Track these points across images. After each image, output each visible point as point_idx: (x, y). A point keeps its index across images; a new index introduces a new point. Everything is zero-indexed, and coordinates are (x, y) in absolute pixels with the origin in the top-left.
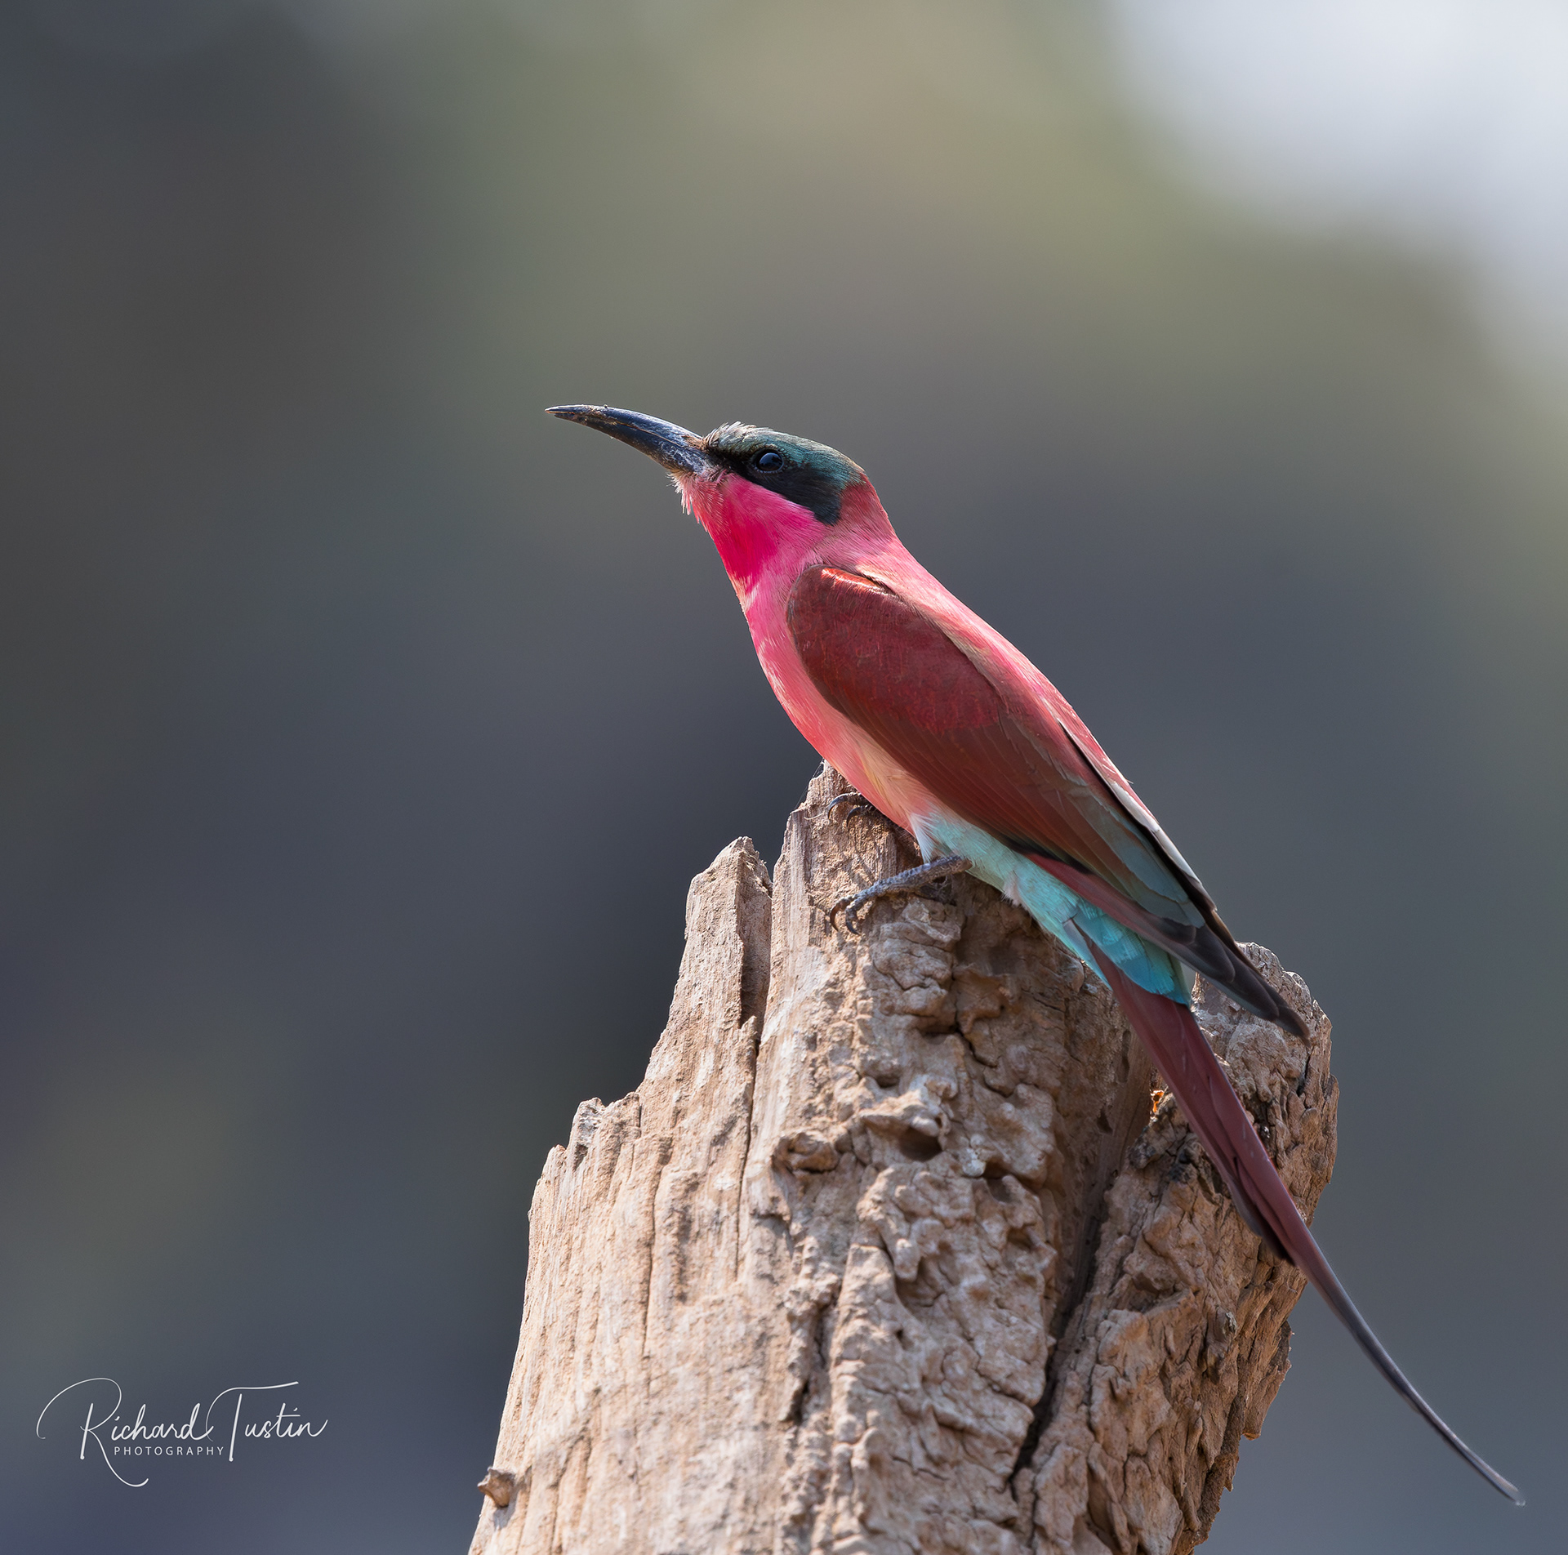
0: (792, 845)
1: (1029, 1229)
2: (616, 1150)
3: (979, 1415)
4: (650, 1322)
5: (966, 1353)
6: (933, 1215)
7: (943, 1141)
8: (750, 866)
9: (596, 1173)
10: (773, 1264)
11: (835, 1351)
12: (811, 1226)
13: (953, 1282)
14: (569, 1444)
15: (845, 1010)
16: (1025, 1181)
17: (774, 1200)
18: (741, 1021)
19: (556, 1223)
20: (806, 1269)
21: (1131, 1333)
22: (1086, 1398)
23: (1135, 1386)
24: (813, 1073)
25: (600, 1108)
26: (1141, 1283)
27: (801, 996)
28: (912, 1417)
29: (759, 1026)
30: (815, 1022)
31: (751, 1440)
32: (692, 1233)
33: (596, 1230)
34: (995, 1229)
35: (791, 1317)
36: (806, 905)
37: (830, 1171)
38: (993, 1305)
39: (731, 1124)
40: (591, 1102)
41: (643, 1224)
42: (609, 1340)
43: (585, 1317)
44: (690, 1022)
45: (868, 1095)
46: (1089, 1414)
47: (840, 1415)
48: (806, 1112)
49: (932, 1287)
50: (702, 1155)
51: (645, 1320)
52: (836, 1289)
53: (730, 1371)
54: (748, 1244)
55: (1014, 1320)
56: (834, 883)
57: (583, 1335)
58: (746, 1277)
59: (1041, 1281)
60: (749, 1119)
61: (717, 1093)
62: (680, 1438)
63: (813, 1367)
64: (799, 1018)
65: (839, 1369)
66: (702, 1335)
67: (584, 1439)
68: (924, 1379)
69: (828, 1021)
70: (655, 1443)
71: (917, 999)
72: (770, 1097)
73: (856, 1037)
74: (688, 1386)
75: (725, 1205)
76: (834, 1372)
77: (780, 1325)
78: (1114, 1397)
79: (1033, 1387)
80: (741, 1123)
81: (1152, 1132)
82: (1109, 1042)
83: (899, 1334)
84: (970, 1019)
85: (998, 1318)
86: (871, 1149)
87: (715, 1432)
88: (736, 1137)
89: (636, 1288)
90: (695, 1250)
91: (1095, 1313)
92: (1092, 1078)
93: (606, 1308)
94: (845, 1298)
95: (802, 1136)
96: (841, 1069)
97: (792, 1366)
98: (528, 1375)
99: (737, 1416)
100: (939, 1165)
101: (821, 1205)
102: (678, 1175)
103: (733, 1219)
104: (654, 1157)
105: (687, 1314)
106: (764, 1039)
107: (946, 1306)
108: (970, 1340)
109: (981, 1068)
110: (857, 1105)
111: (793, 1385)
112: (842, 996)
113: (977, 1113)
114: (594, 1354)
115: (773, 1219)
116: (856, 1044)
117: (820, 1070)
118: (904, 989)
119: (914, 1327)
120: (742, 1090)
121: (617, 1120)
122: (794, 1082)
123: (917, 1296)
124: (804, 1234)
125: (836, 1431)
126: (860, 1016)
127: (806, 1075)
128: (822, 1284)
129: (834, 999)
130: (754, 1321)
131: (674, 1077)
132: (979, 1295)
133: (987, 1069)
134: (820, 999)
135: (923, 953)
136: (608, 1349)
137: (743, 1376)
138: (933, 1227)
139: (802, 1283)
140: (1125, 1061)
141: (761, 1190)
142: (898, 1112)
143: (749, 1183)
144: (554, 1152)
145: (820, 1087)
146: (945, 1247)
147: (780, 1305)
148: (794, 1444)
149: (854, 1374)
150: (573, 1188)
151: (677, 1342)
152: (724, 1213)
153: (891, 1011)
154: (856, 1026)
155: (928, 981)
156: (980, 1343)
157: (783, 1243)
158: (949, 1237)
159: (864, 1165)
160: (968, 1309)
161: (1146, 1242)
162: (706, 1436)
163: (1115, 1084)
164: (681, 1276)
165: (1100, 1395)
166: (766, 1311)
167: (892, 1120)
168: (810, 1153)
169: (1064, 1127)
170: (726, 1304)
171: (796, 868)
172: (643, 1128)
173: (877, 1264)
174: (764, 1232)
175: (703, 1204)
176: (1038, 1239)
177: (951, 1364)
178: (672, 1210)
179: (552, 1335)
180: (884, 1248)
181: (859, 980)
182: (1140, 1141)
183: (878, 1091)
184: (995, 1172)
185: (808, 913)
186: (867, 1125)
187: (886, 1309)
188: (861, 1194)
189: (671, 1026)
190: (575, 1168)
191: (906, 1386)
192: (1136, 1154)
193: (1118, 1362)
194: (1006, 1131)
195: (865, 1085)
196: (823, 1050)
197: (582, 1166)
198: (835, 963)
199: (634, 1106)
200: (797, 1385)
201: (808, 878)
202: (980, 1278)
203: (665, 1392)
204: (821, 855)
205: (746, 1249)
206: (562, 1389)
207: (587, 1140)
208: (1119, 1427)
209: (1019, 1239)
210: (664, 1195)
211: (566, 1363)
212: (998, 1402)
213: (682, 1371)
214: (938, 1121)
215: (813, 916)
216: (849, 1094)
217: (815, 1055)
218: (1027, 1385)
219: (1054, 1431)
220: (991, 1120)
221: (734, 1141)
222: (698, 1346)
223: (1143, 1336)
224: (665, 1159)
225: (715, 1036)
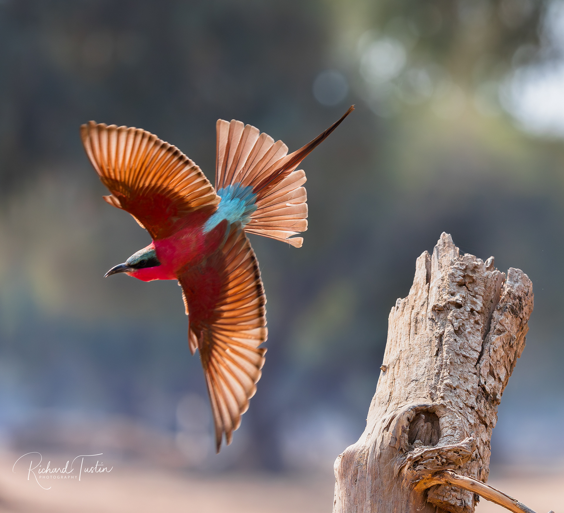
0: (435, 252)
1: (478, 321)
2: (404, 307)
3: (470, 354)
4: (410, 338)
5: (467, 343)
6: (461, 318)
7: (463, 305)
8: (428, 256)
9: (400, 312)
10: (432, 327)
11: (444, 343)
12: (439, 321)
13: (465, 330)
14: (396, 360)
15: (445, 282)
16: (477, 312)
17: (432, 316)
18: (426, 284)
19: (393, 320)
20: (438, 328)
21: (497, 339)
22: (489, 351)
23: (498, 349)
24: (439, 293)
25: (401, 300)
26: (499, 330)
27: (437, 279)
28: (458, 355)
29: (429, 285)
30: (439, 284)
31: (429, 359)
32: (418, 322)
33: (401, 322)
34: (472, 321)
35: (436, 337)
36: (438, 263)
37: (442, 311)
38: (472, 334)
39: (425, 302)
40: (400, 299)
41: (409, 321)
42: (403, 341)
43: (399, 337)
44: (417, 284)
45: (449, 297)
46: (489, 354)
47: (445, 354)
48: (438, 300)
49: (461, 331)
50: (419, 308)
51: (409, 338)
52: (444, 332)
53: (425, 347)
54: (428, 324)
55: (476, 337)
56: (443, 259)
57: (398, 341)
58: (428, 330)
59: (481, 330)
60: (428, 301)
61: (422, 297)
62: (416, 359)
63: (440, 346)
64: (436, 283)
65: (444, 346)
66: (420, 340)
67: (399, 359)
68: (460, 348)
69: (442, 284)
70: (411, 360)
71: (458, 280)
72: (431, 298)
73: (447, 287)
74: (417, 350)
75: (424, 317)
76: (443, 347)
77: (434, 338)
78: (494, 351)
79: (479, 349)
80: (426, 302)
81: (500, 303)
82: (492, 287)
83: (455, 340)
84: (467, 283)
85: (473, 337)
86: (450, 307)
87: (422, 358)
88: (426, 305)
89: (408, 332)
90: (418, 325)
91: (491, 336)
92: (489, 293)
93: (403, 336)
94: (445, 333)
95: (437, 304)
96: (444, 292)
97: (436, 346)
98: (389, 348)
99: (426, 355)
100: (462, 309)
101: (441, 317)
102: (415, 312)
103: (425, 319)
104: (411, 309)
105: (417, 337)
106: (430, 287)
107: (464, 335)
108: (468, 341)
109: (469, 292)
110: (447, 299)
111: (436, 349)
112: (444, 279)
113: (469, 300)
114: (400, 344)
115: (432, 319)
116: (447, 288)
117: (440, 293)
118: (455, 278)
119: (458, 339)
120: (427, 296)
121: (404, 302)
122: (436, 295)
123: (458, 333)
124: (438, 322)
125: (444, 357)
126: (447, 283)
127: (438, 293)
128: (441, 331)
129: (443, 280)
130: (429, 338)
131: (414, 294)
132: (469, 333)
133: (470, 292)
134: (440, 280)
135: (459, 271)
136: (403, 343)
137: (427, 348)
138: (461, 320)
139: (438, 331)
140: (495, 290)
141: (430, 315)
142: (454, 300)
143: (428, 313)
144: (393, 308)
145: (440, 296)
146: (463, 324)
147: (434, 335)
148: (436, 360)
149: (447, 347)
150: (396, 314)
151: (415, 342)
152: (423, 318)
153: (453, 282)
154: (447, 285)
155: (460, 276)
156: (470, 341)
157: (434, 324)
158: (464, 322)
159: (449, 310)
160: (467, 336)
161: (500, 323)
162: (421, 358)
163: (493, 294)
164: (416, 330)
165: (491, 350)
166: (431, 336)
167: (453, 301)
168: (439, 307)
169: (484, 302)
170: (424, 335)
171: (436, 256)
172: (409, 303)
173: (451, 327)
174: (431, 322)
175: (420, 317)
176: (480, 322)
177: (464, 345)
178: (414, 318)
179: (393, 341)
180: (452, 325)
181: (447, 276)
182: (498, 305)
183: (451, 296)
184: (472, 310)
185: (438, 264)
186: (449, 302)
187: (453, 335)
188: (448, 315)
189: (413, 285)
190: (397, 311)
191: (456, 349)
192: (497, 307)
193: (495, 344)
194: (474, 303)
195: (449, 295)
196: (441, 289)
197: (398, 310)
198: (443, 273)
199: (407, 299)
200: (437, 349)
201: (438, 258)
202: (470, 330)
203: (413, 351)
204: (440, 254)
205: (427, 325)
206: (395, 350)
207: (399, 306)
208: (495, 356)
209: (477, 322)
210: (413, 316)
211: (395, 346)
212: (473, 352)
213: (416, 347)
214: (462, 301)
215: (439, 265)
216: (446, 297)
217: (439, 290)
218: (478, 349)
219: (483, 357)
220: (471, 301)
221: (425, 305)
222: (419, 342)
223: (499, 339)
224: (413, 309)
225: (421, 287)
